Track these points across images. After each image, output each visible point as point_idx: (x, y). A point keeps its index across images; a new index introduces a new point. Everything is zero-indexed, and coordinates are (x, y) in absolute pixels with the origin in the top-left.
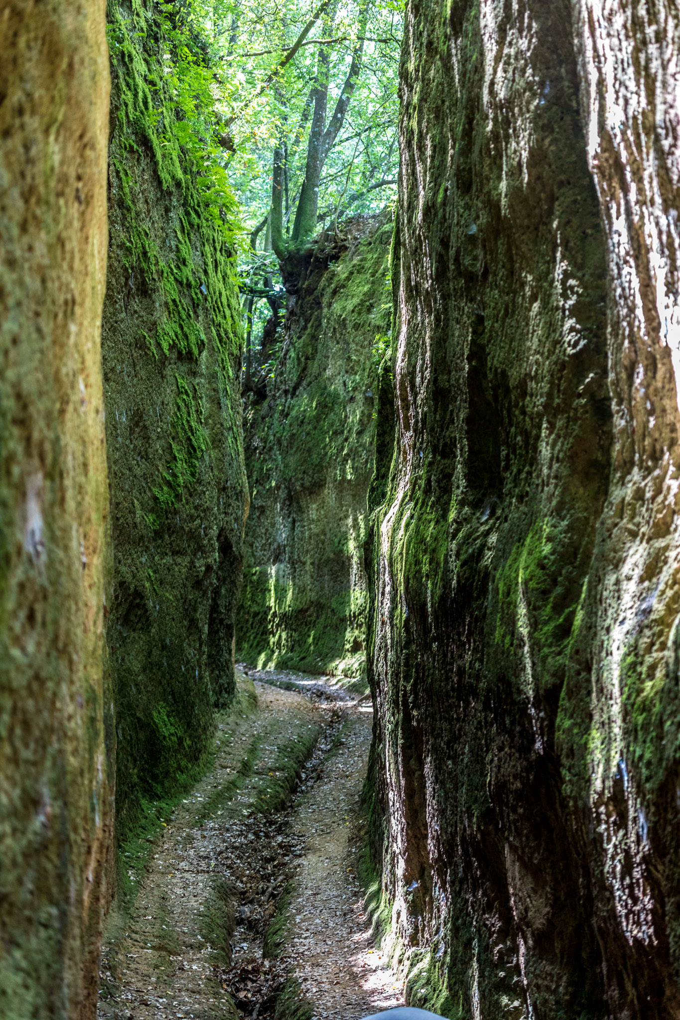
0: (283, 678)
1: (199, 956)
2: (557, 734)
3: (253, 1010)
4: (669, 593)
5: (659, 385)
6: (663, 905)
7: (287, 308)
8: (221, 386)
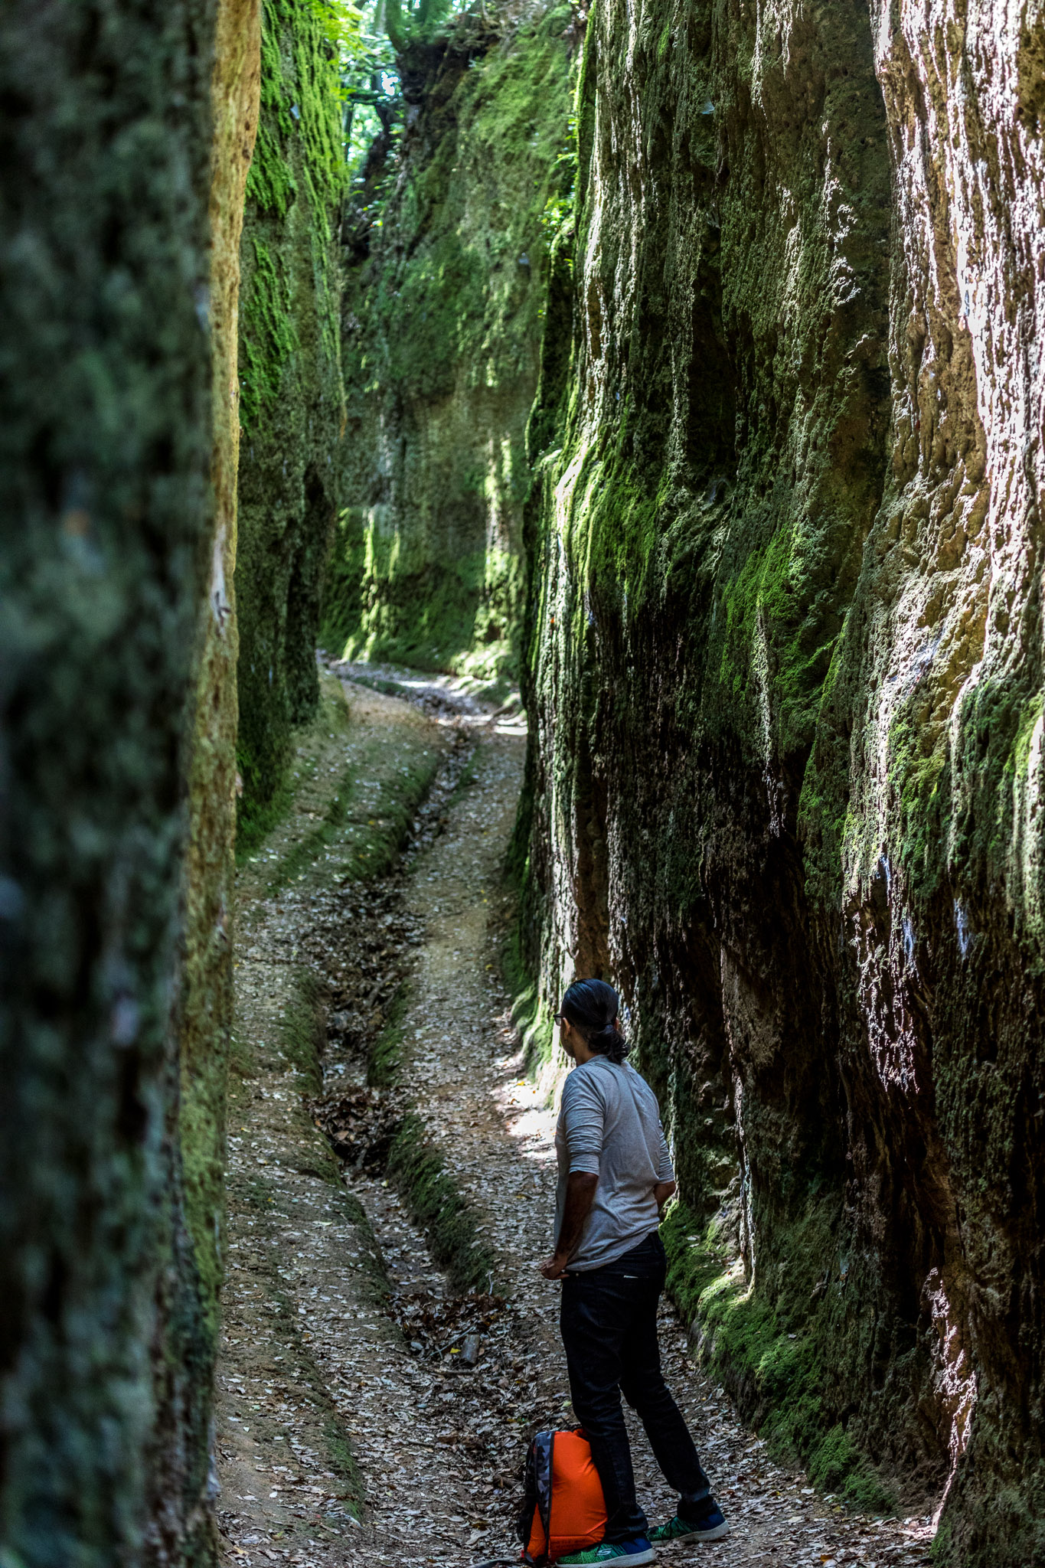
0: (381, 674)
1: (281, 1080)
2: (800, 814)
3: (356, 1157)
4: (956, 645)
5: (955, 371)
6: (929, 1044)
7: (404, 122)
8: (315, 255)
